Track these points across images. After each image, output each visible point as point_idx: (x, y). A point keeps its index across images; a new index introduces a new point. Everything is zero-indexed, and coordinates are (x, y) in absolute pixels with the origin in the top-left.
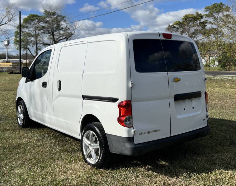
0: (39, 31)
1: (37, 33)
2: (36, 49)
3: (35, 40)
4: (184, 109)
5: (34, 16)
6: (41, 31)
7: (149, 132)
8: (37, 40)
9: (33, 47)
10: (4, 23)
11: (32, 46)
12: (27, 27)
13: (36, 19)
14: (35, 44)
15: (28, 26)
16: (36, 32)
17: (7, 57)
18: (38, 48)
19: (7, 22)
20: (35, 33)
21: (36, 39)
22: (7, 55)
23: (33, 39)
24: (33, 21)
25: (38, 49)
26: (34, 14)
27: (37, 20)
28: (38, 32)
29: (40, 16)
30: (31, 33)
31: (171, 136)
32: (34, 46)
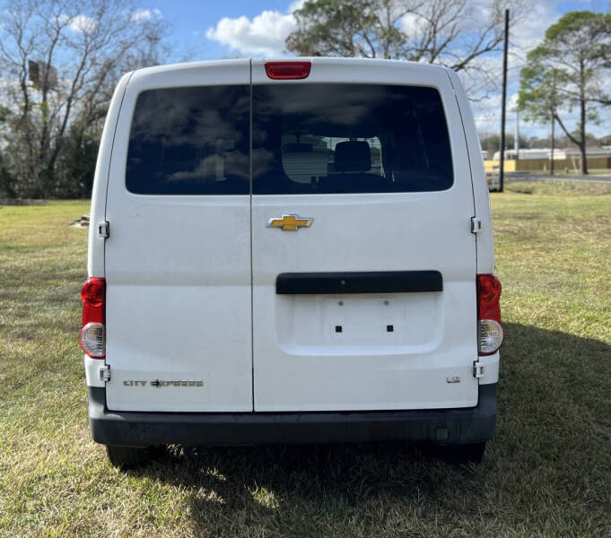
0: (593, 62)
1: (586, 68)
2: (580, 117)
3: (578, 90)
4: (339, 329)
5: (578, 15)
6: (598, 63)
7: (157, 384)
8: (585, 88)
9: (570, 111)
10: (484, 48)
11: (568, 108)
12: (556, 53)
13: (585, 24)
14: (579, 102)
15: (560, 49)
16: (582, 66)
17: (516, 145)
18: (587, 113)
19: (491, 45)
20: (579, 69)
21: (581, 87)
22: (516, 138)
23: (572, 87)
24: (576, 33)
25: (586, 117)
26: (580, 10)
27: (586, 29)
28: (589, 64)
29: (596, 13)
30: (565, 70)
31: (257, 409)
32: (574, 108)
